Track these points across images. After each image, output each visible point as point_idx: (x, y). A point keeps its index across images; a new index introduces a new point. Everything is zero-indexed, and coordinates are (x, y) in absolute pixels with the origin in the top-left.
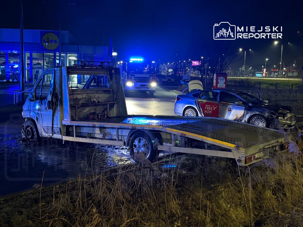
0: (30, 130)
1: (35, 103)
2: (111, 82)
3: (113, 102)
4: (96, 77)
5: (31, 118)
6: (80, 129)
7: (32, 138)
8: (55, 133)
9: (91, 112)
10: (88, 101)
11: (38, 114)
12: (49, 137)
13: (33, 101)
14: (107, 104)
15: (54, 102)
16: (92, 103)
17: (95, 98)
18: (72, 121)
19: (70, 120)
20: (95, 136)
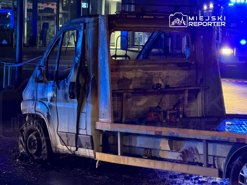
0: (35, 138)
1: (45, 86)
2: (193, 47)
3: (196, 86)
4: (163, 36)
5: (37, 115)
6: (130, 140)
7: (38, 153)
8: (81, 147)
9: (152, 106)
10: (146, 83)
11: (50, 107)
12: (70, 153)
13: (41, 82)
14: (185, 90)
15: (82, 85)
16: (153, 88)
17: (161, 78)
18: (114, 123)
19: (110, 121)
20: (160, 154)
